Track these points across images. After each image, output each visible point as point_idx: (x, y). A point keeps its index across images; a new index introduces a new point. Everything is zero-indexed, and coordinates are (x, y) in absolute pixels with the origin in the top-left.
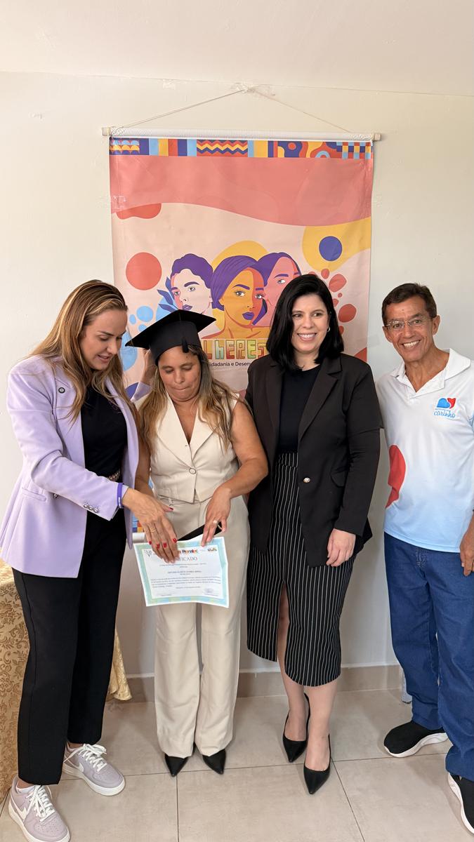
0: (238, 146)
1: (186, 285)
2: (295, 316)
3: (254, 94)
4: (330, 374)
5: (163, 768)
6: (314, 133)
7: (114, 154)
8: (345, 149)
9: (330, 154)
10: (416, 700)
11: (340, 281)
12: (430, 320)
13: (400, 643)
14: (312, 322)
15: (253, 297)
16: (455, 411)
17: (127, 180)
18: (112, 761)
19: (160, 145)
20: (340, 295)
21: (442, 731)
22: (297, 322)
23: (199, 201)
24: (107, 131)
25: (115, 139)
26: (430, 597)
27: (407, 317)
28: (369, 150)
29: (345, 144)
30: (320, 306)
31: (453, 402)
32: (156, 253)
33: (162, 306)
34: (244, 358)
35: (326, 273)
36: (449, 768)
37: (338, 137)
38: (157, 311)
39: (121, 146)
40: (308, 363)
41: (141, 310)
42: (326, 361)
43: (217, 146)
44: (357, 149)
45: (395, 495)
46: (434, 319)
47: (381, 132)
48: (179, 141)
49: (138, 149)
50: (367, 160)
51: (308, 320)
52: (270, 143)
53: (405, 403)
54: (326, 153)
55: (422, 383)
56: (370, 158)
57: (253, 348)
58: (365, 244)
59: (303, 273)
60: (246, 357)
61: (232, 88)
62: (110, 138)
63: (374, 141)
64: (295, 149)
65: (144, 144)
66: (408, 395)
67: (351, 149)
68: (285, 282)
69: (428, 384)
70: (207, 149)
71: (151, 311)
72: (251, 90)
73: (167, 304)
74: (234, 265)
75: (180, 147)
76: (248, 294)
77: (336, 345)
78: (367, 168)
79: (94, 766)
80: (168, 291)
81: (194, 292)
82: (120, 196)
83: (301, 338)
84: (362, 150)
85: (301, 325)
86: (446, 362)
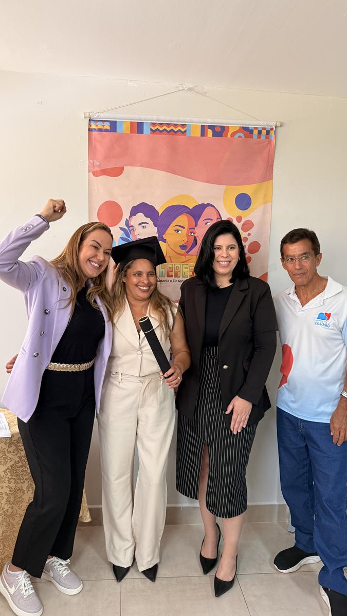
0: (179, 128)
1: (140, 224)
2: (215, 248)
3: (192, 92)
4: (241, 291)
5: (111, 575)
6: (233, 120)
7: (92, 131)
8: (256, 132)
9: (245, 135)
10: (298, 531)
11: (248, 225)
12: (314, 256)
13: (287, 489)
14: (227, 253)
15: (187, 234)
16: (330, 322)
17: (101, 149)
18: (74, 570)
19: (124, 126)
20: (249, 235)
21: (316, 554)
22: (217, 253)
23: (150, 166)
25: (93, 120)
26: (308, 455)
27: (297, 254)
28: (272, 133)
29: (256, 128)
30: (234, 242)
31: (328, 316)
32: (120, 201)
33: (122, 238)
34: (179, 277)
35: (239, 219)
36: (321, 582)
37: (251, 123)
40: (224, 283)
42: (237, 281)
43: (165, 127)
44: (264, 132)
45: (284, 380)
46: (318, 256)
47: (282, 121)
48: (138, 122)
49: (109, 128)
50: (271, 140)
51: (225, 251)
52: (203, 127)
53: (294, 314)
54: (242, 135)
55: (307, 301)
56: (273, 138)
57: (186, 270)
58: (268, 199)
59: (223, 219)
60: (181, 276)
61: (177, 87)
62: (90, 120)
63: (276, 127)
64: (220, 131)
65: (113, 124)
66: (297, 308)
67: (260, 133)
68: (210, 224)
69: (311, 302)
70: (157, 129)
72: (190, 89)
73: (126, 237)
74: (175, 211)
75: (138, 127)
76: (183, 232)
77: (244, 270)
78: (271, 146)
79: (61, 572)
80: (127, 228)
81: (145, 229)
82: (95, 161)
83: (220, 264)
84: (268, 133)
85: (219, 255)
86: (325, 286)
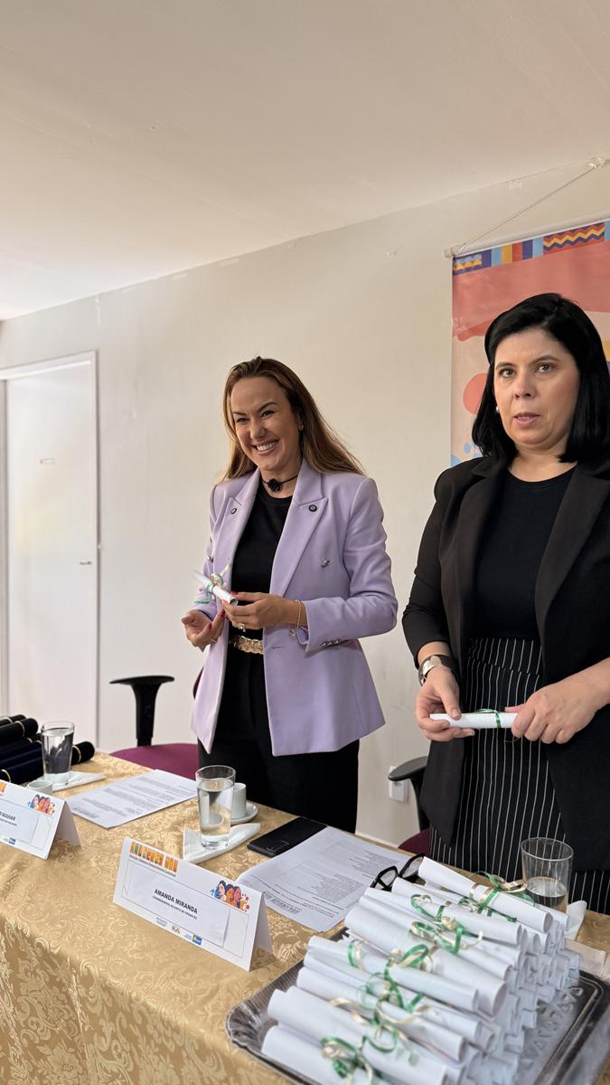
0: (592, 232)
7: (457, 274)
17: (469, 298)
19: (502, 254)
24: (449, 253)
25: (458, 258)
39: (464, 264)
43: (567, 238)
48: (524, 243)
49: (480, 263)
62: (454, 259)
65: (487, 256)
70: (555, 244)
75: (524, 249)
82: (462, 318)
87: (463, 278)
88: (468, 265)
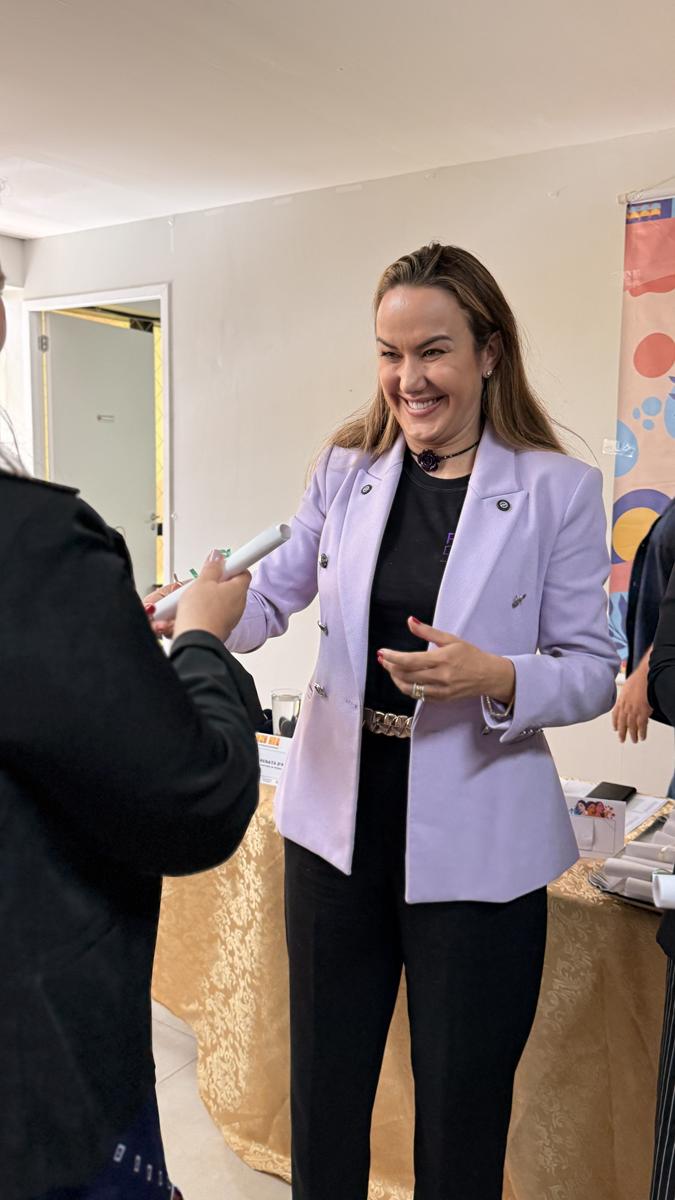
7: (631, 222)
17: (645, 251)
24: (623, 199)
25: (632, 206)
38: (667, 401)
39: (639, 213)
41: (647, 403)
49: (659, 212)
62: (629, 206)
65: (667, 205)
71: (660, 403)
82: (633, 272)
87: (639, 229)
88: (645, 213)
